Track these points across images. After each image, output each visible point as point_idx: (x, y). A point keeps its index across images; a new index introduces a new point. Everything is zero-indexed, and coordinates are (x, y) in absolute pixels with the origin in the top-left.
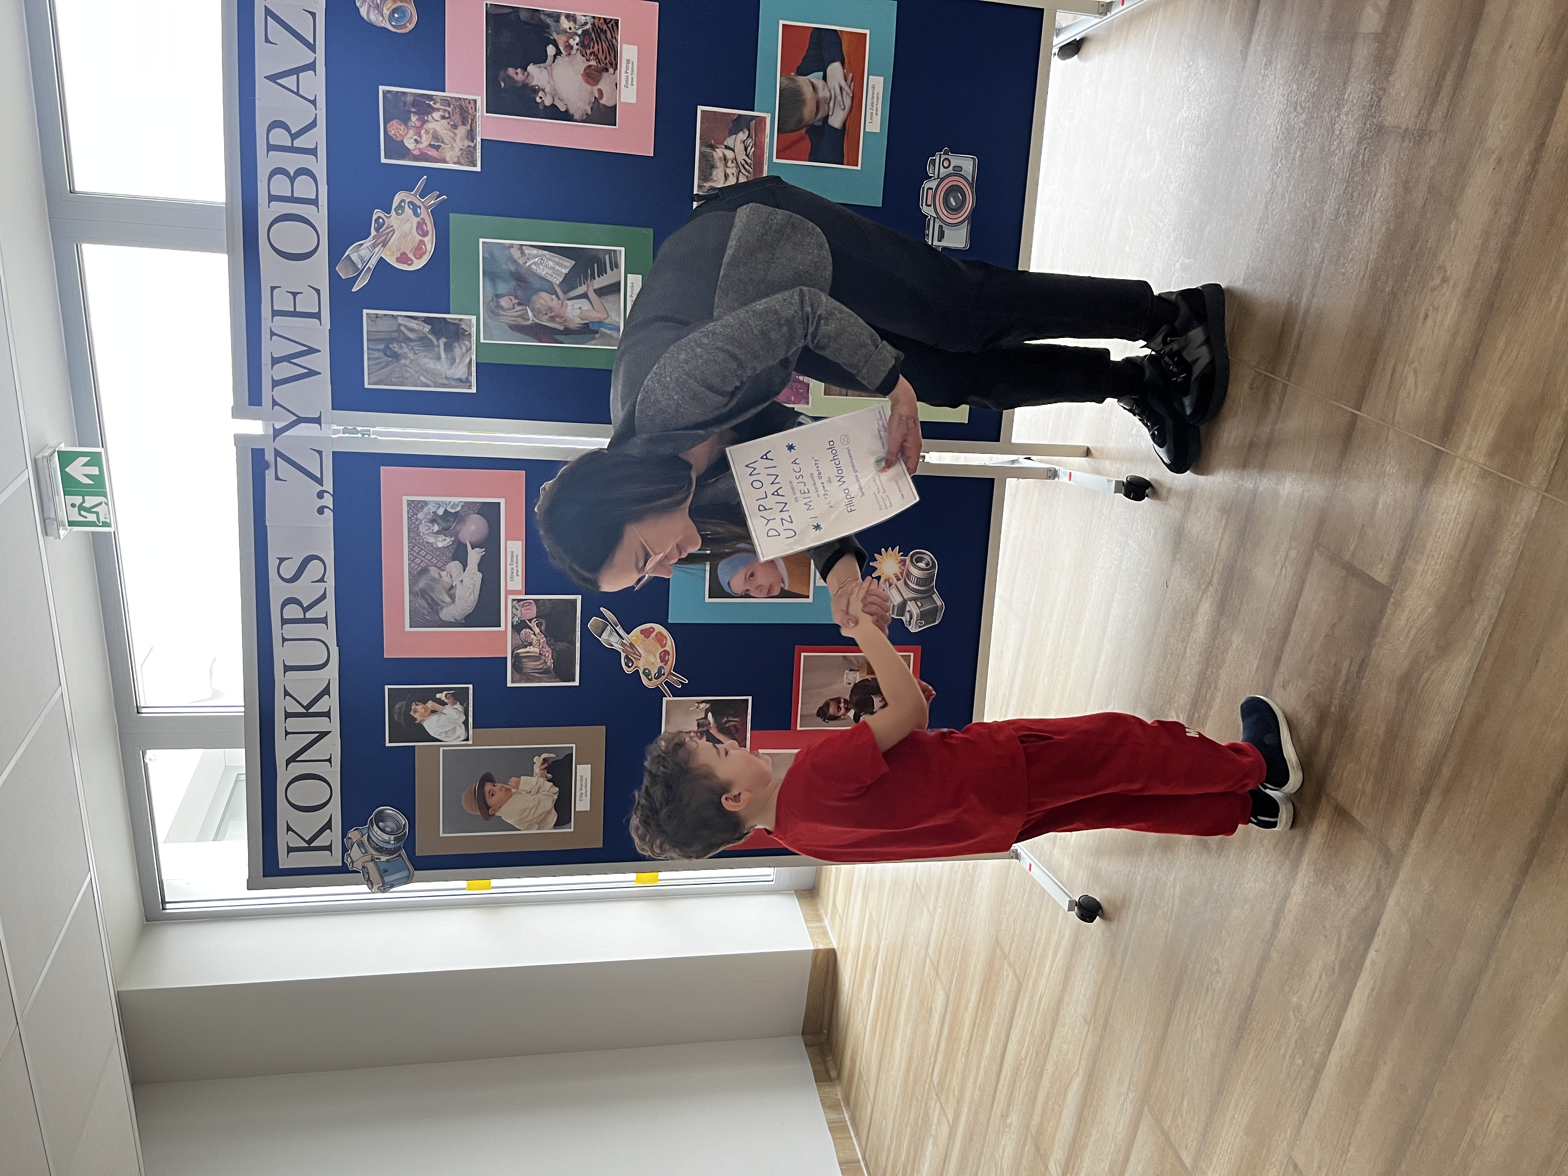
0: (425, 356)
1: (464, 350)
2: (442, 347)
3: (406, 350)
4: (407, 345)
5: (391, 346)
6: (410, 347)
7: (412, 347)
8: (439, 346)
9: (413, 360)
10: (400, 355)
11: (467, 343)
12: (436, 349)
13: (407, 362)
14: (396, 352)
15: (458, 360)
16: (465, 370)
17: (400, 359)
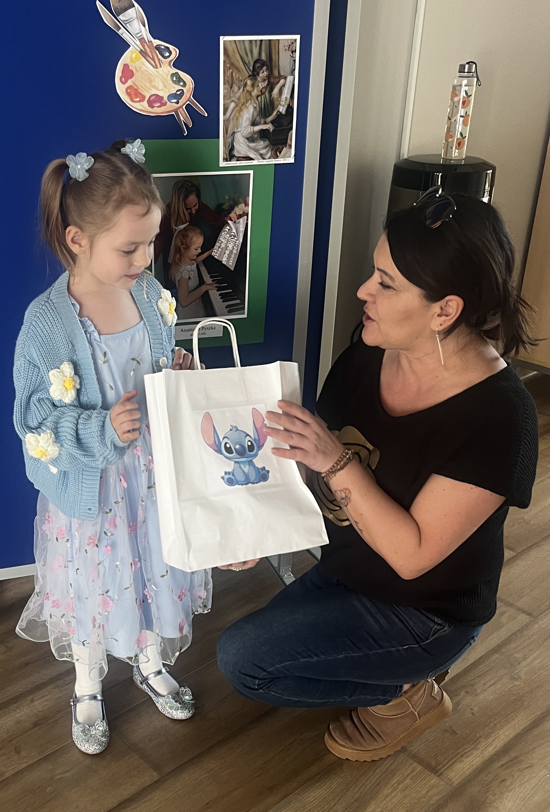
0: (255, 108)
1: (263, 151)
2: (264, 127)
3: (262, 85)
4: (266, 88)
5: (265, 68)
6: (264, 90)
7: (264, 93)
8: (265, 123)
9: (251, 94)
10: (256, 79)
11: (269, 155)
12: (262, 121)
13: (249, 88)
14: (258, 75)
15: (252, 145)
16: (243, 154)
17: (251, 80)
